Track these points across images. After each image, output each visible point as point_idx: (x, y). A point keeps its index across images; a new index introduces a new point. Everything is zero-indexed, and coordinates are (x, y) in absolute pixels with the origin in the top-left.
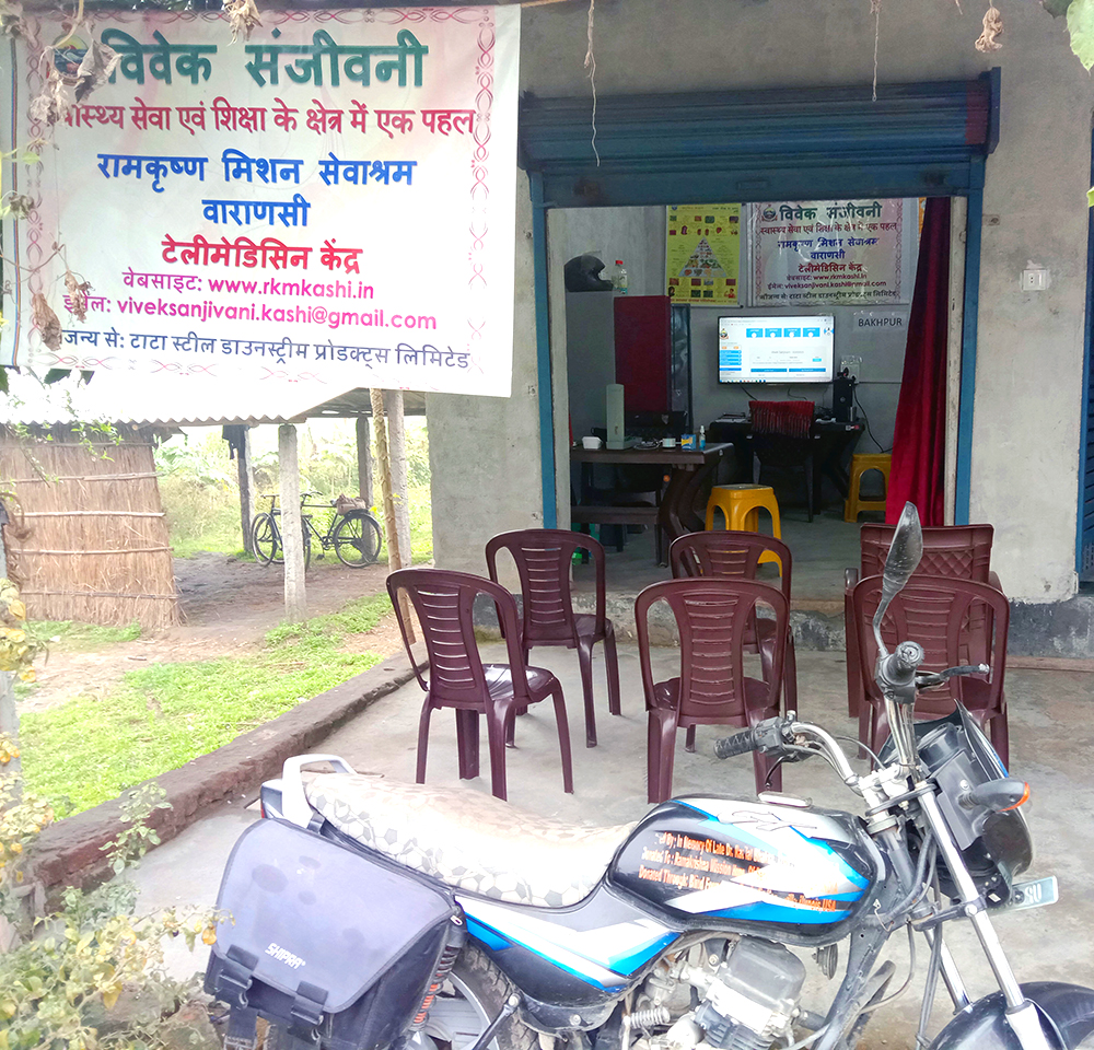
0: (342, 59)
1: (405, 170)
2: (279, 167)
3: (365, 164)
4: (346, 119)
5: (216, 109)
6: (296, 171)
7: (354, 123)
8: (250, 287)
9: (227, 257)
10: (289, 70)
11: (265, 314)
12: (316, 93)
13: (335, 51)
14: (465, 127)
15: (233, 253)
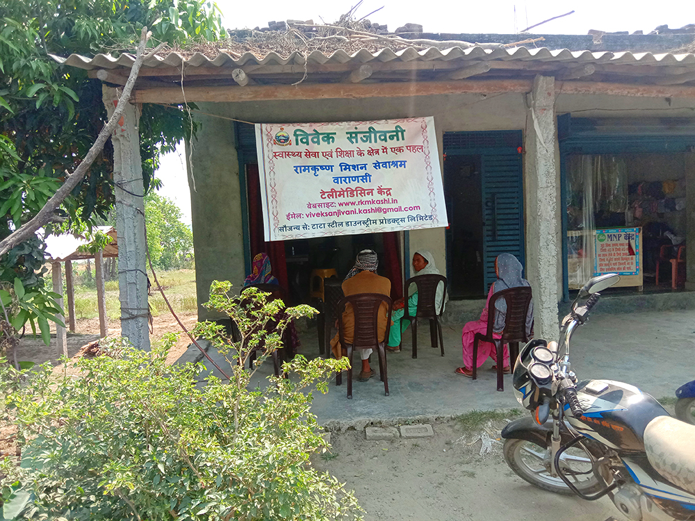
0: (378, 135)
1: (403, 164)
2: (359, 166)
3: (389, 162)
4: (381, 151)
5: (337, 151)
6: (365, 167)
7: (383, 152)
8: (353, 204)
9: (343, 194)
10: (361, 138)
11: (360, 212)
12: (370, 145)
13: (375, 132)
14: (421, 151)
15: (345, 193)
